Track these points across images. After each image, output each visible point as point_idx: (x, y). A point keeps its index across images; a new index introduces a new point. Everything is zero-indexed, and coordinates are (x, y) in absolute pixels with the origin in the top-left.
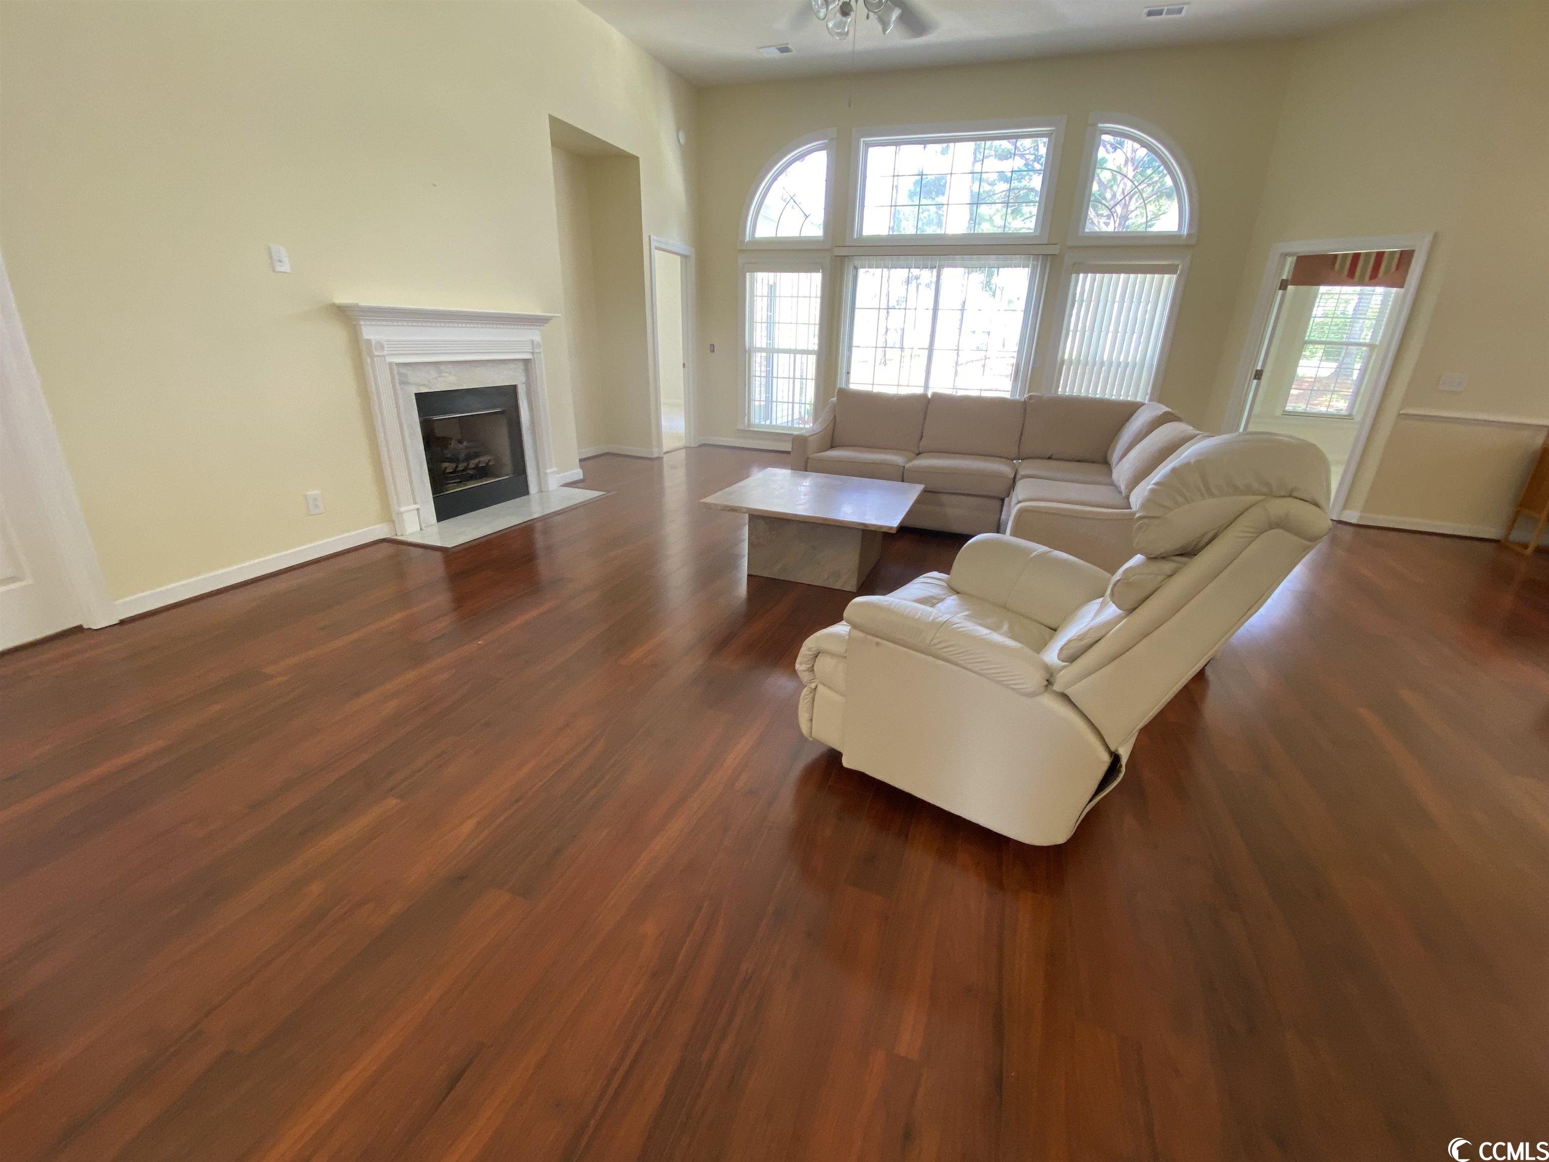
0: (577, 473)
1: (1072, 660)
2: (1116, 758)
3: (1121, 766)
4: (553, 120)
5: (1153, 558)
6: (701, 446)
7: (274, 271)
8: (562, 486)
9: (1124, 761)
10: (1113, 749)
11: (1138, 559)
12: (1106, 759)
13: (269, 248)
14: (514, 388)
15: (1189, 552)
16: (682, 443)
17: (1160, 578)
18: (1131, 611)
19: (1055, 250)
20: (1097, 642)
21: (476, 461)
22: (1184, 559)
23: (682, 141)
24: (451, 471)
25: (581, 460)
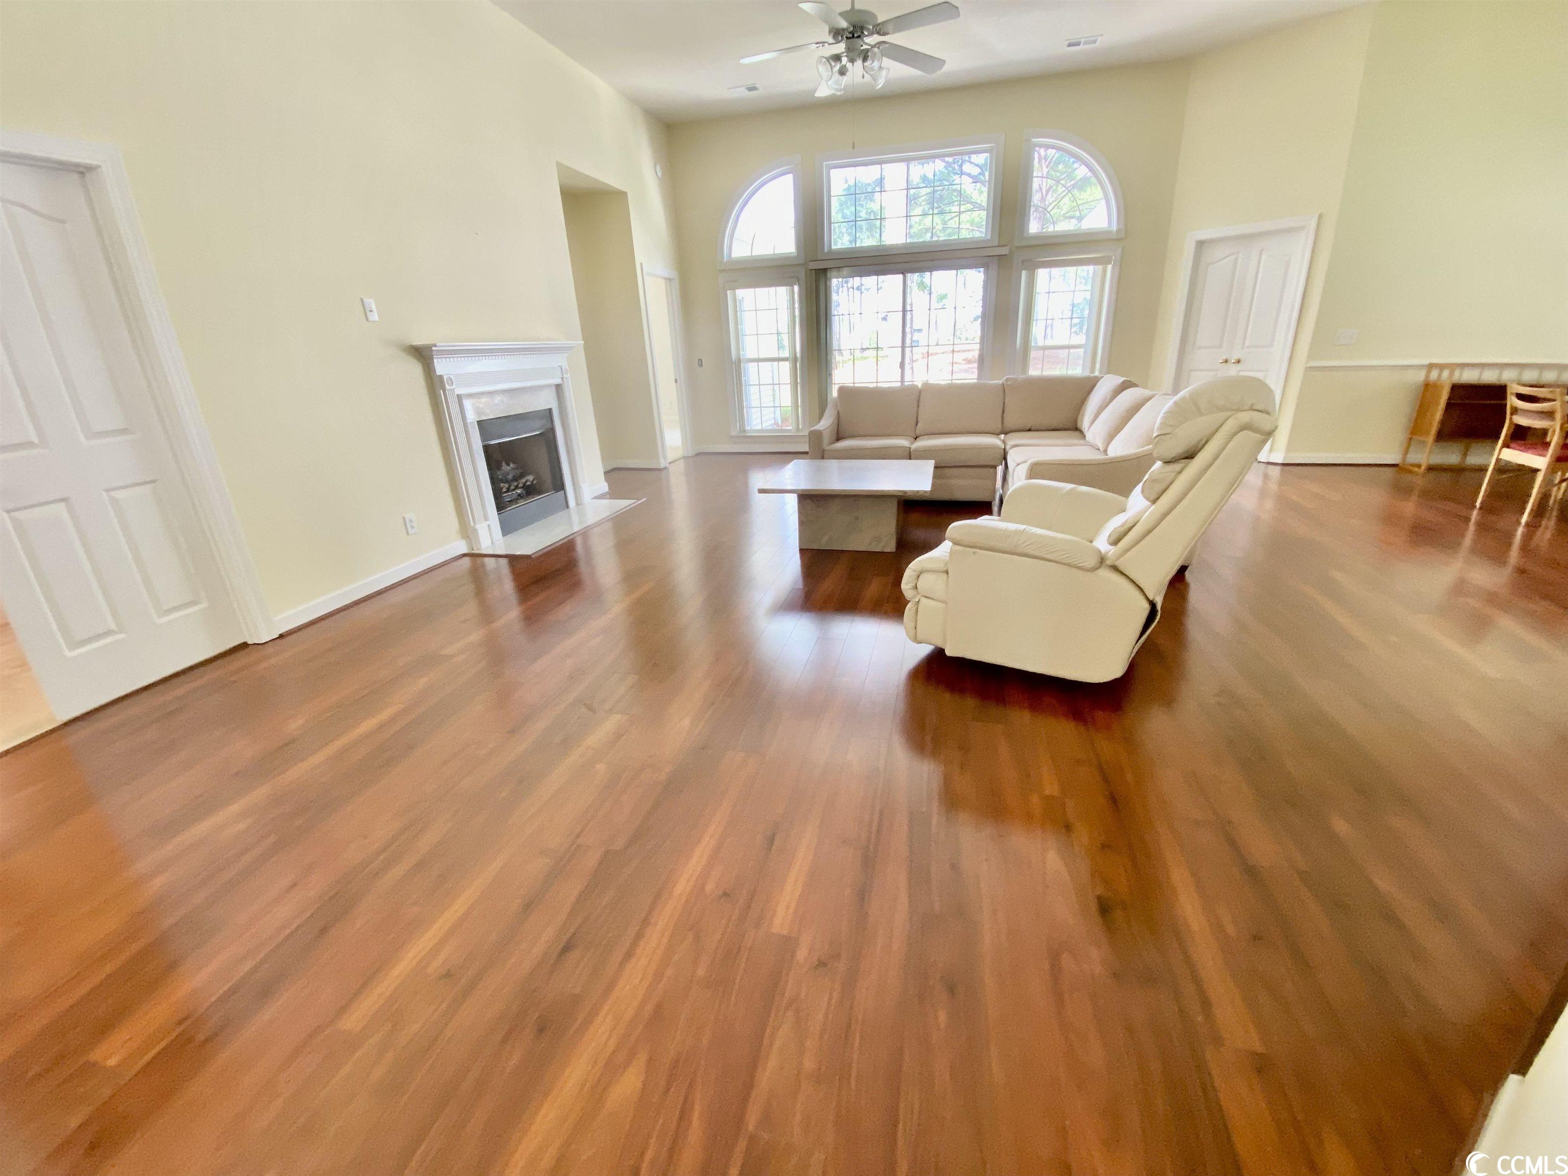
0: (604, 487)
1: (1115, 542)
2: (1153, 605)
3: (1158, 611)
4: (559, 165)
5: (1167, 462)
6: (697, 455)
7: (367, 320)
8: (595, 498)
9: (1159, 607)
10: (1151, 598)
11: (1159, 464)
12: (1146, 607)
13: (362, 300)
14: (550, 410)
15: (1190, 456)
16: (680, 453)
17: (1173, 475)
18: (1154, 502)
19: (1004, 251)
20: (1133, 526)
21: (524, 480)
22: (1188, 460)
23: (659, 174)
24: (505, 490)
25: (606, 473)
